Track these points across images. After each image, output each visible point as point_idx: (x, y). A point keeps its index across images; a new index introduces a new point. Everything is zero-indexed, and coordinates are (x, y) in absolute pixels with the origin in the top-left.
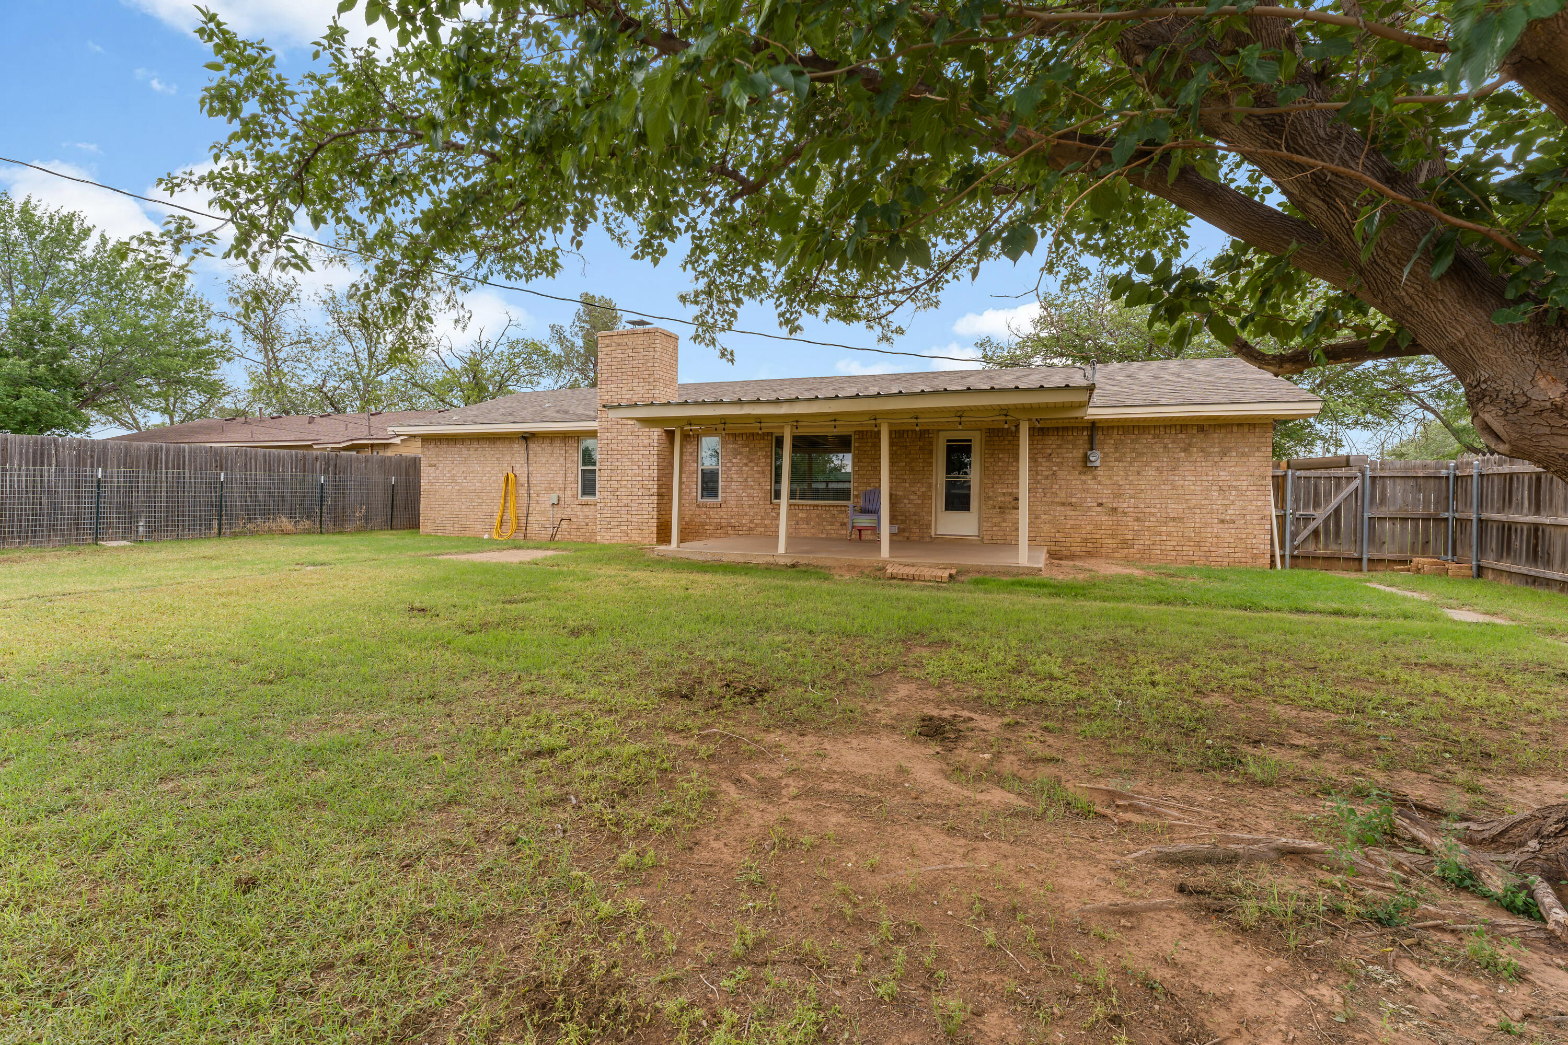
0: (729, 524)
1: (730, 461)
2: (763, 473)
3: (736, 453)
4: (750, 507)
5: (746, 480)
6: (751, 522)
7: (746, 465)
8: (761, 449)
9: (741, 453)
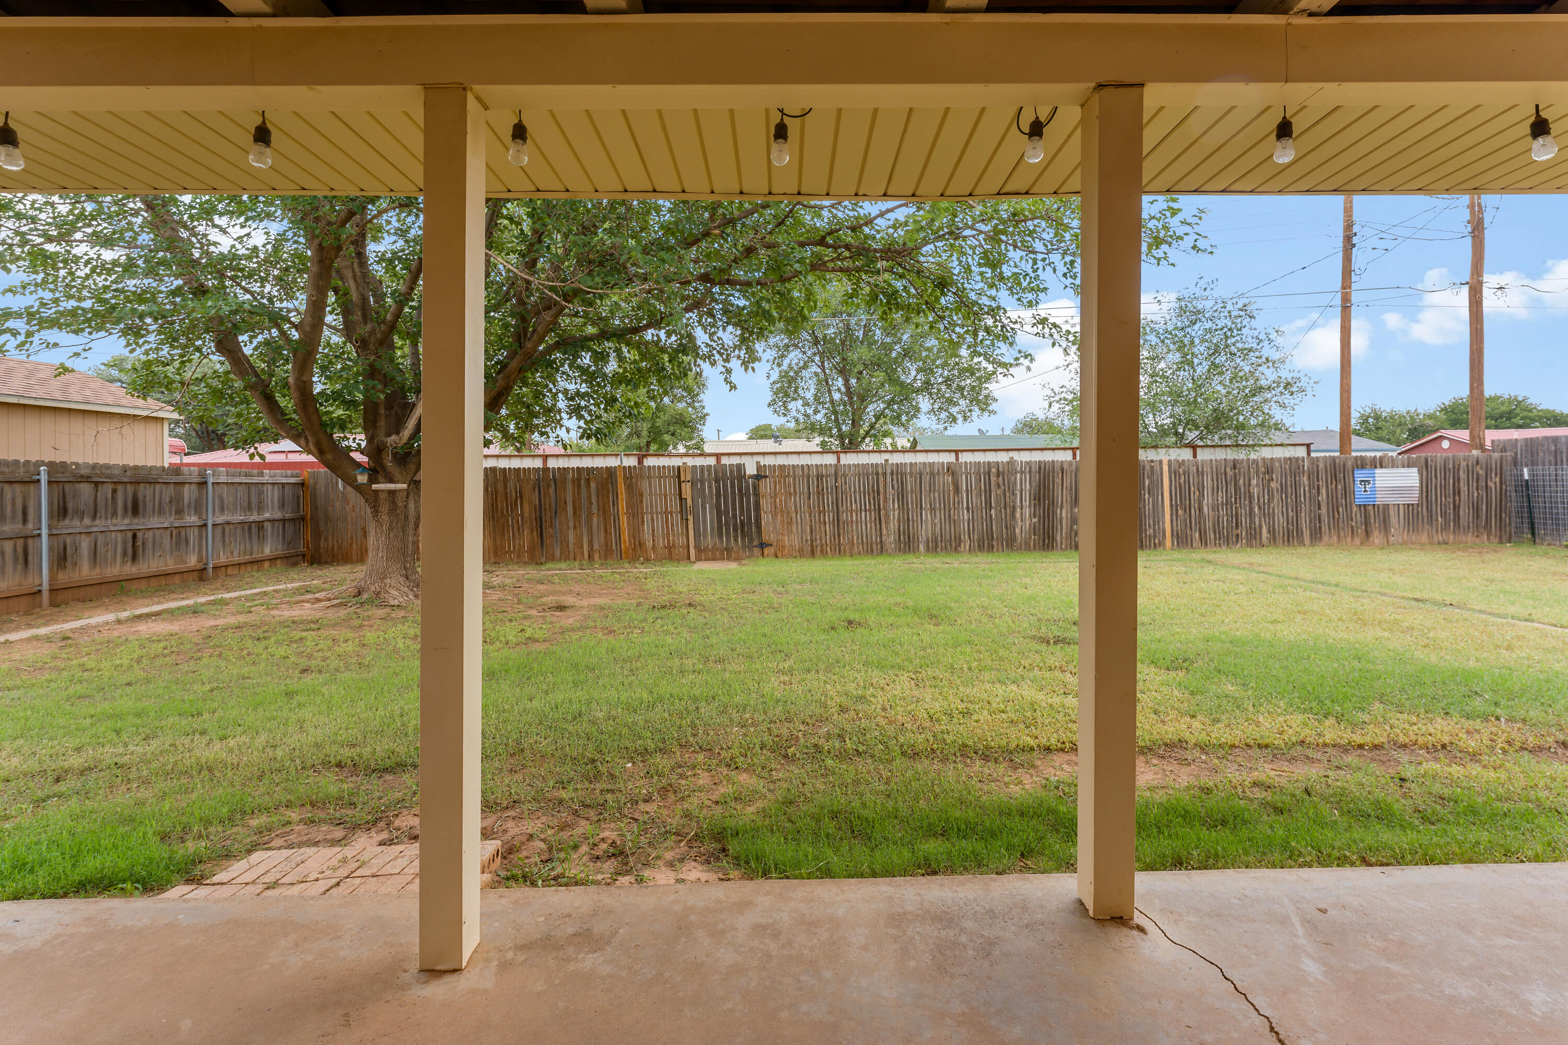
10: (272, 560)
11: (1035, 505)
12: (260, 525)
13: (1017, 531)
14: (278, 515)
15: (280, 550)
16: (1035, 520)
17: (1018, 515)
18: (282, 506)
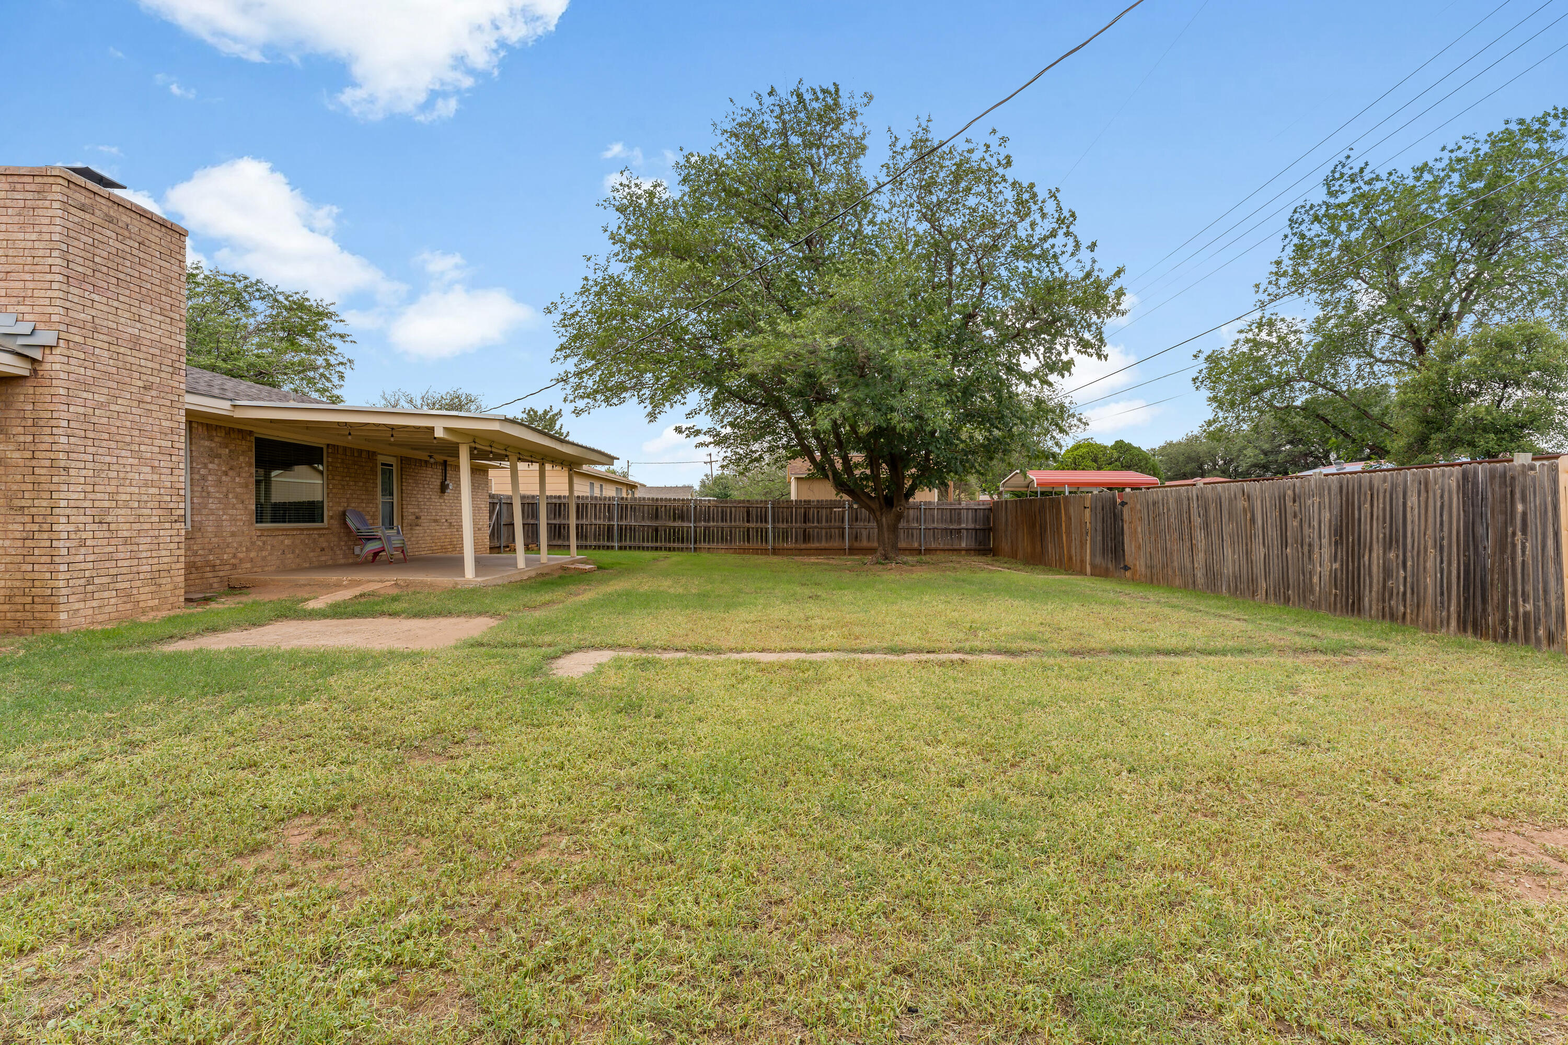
0: (208, 563)
1: (205, 466)
2: (247, 487)
3: (213, 455)
4: (233, 534)
5: (226, 496)
6: (235, 556)
7: (226, 474)
8: (244, 453)
9: (219, 456)
10: (968, 550)
11: (1336, 542)
12: (959, 531)
13: (1316, 579)
14: (971, 526)
15: (973, 545)
16: (1336, 566)
17: (1316, 556)
18: (975, 521)
